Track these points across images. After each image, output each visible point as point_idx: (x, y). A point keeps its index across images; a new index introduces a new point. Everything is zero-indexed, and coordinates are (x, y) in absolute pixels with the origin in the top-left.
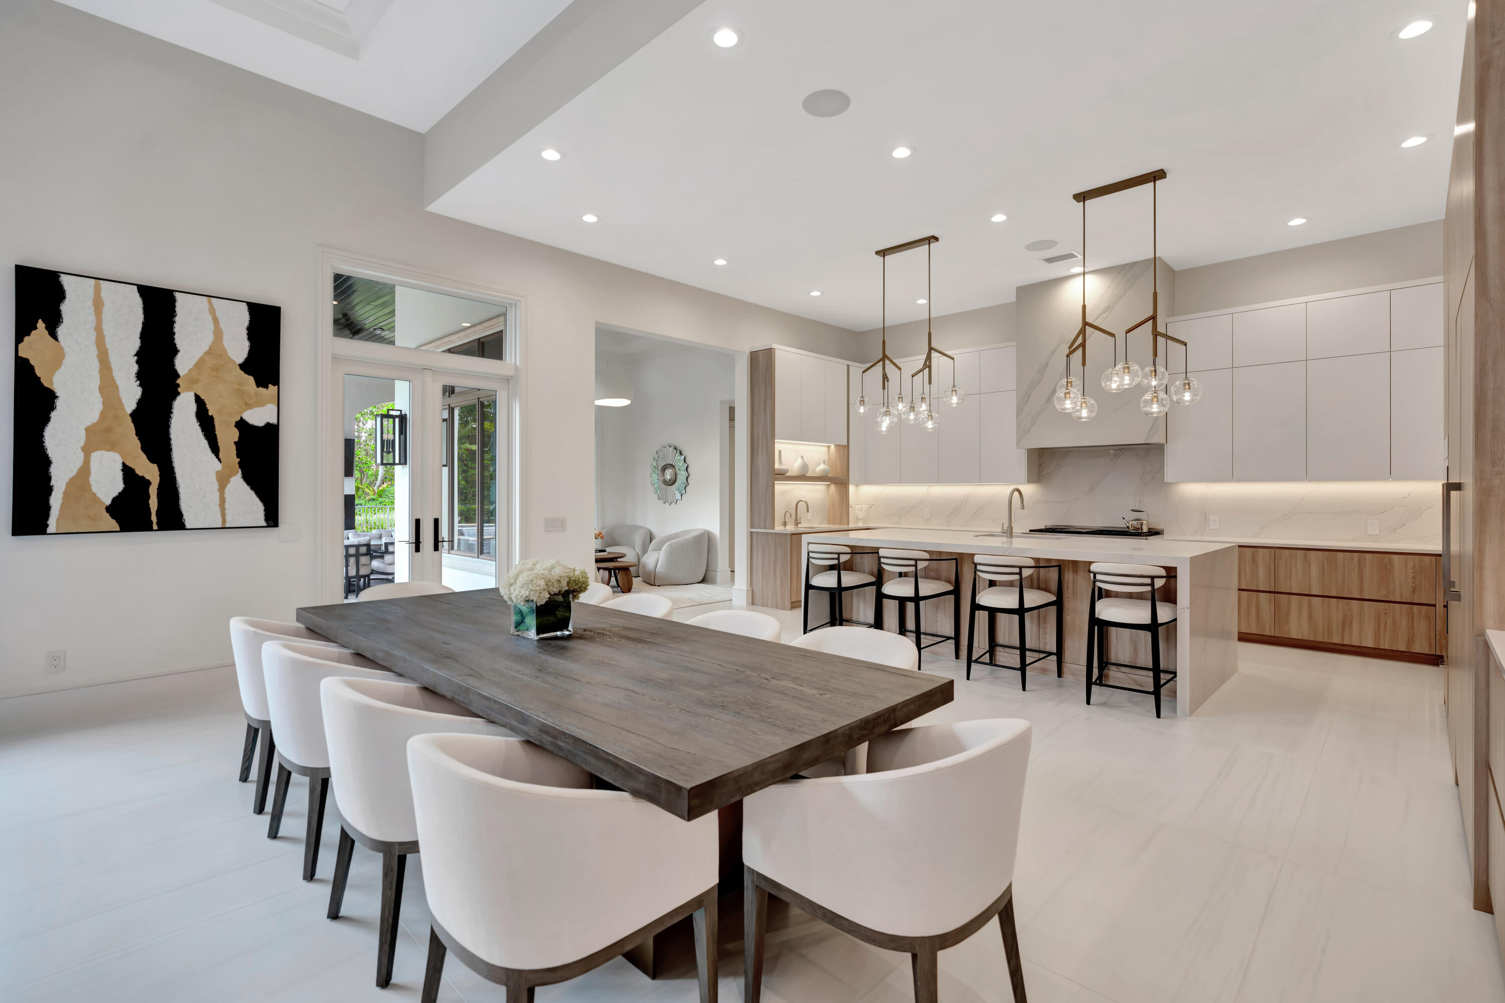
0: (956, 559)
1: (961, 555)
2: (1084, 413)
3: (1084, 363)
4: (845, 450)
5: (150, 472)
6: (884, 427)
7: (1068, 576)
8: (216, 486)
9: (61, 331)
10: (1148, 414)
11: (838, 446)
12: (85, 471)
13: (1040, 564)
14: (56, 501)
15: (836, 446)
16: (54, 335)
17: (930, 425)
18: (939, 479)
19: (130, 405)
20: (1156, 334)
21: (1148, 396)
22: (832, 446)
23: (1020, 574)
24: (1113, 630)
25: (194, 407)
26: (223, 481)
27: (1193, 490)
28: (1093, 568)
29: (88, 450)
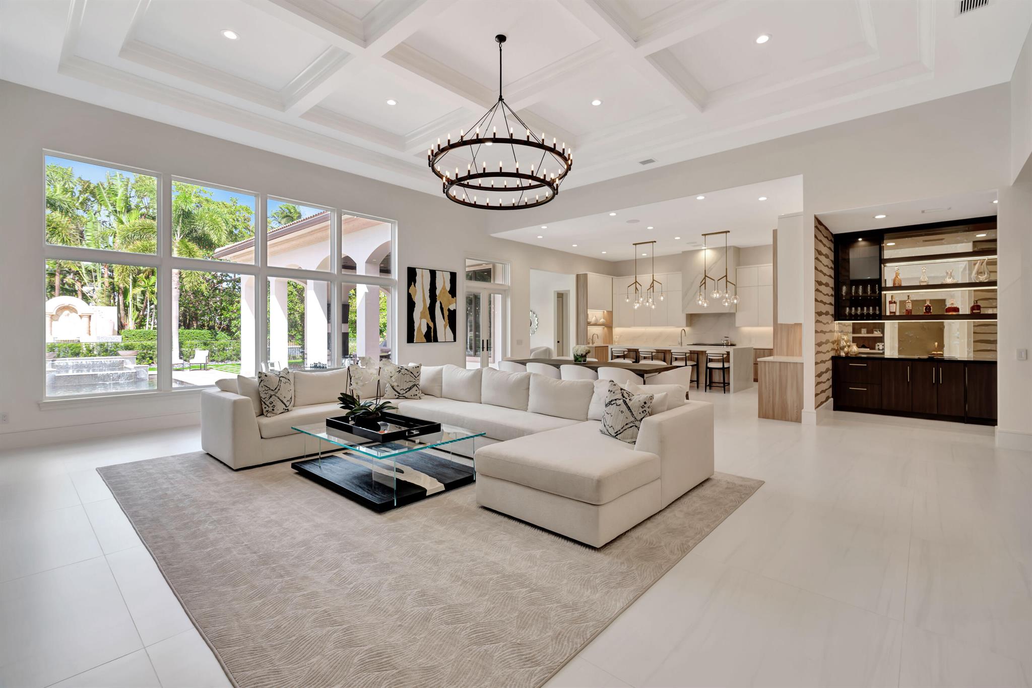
0: (664, 352)
1: (666, 350)
2: (705, 305)
3: (705, 289)
4: (611, 313)
5: (431, 325)
6: (636, 307)
7: (700, 356)
8: (444, 329)
9: (416, 285)
10: (724, 306)
11: (608, 312)
12: (420, 324)
13: (692, 352)
14: (415, 333)
15: (607, 311)
16: (415, 286)
17: (653, 307)
18: (651, 325)
19: (428, 306)
20: (727, 281)
21: (724, 300)
22: (605, 311)
23: (686, 355)
24: (713, 370)
25: (439, 305)
26: (445, 328)
27: (746, 329)
28: (707, 352)
29: (421, 318)
